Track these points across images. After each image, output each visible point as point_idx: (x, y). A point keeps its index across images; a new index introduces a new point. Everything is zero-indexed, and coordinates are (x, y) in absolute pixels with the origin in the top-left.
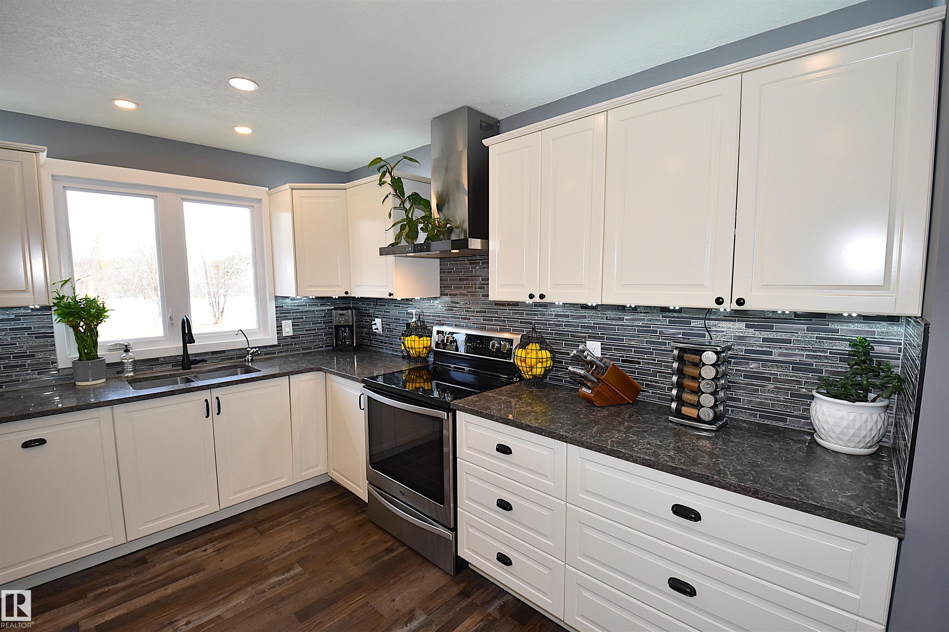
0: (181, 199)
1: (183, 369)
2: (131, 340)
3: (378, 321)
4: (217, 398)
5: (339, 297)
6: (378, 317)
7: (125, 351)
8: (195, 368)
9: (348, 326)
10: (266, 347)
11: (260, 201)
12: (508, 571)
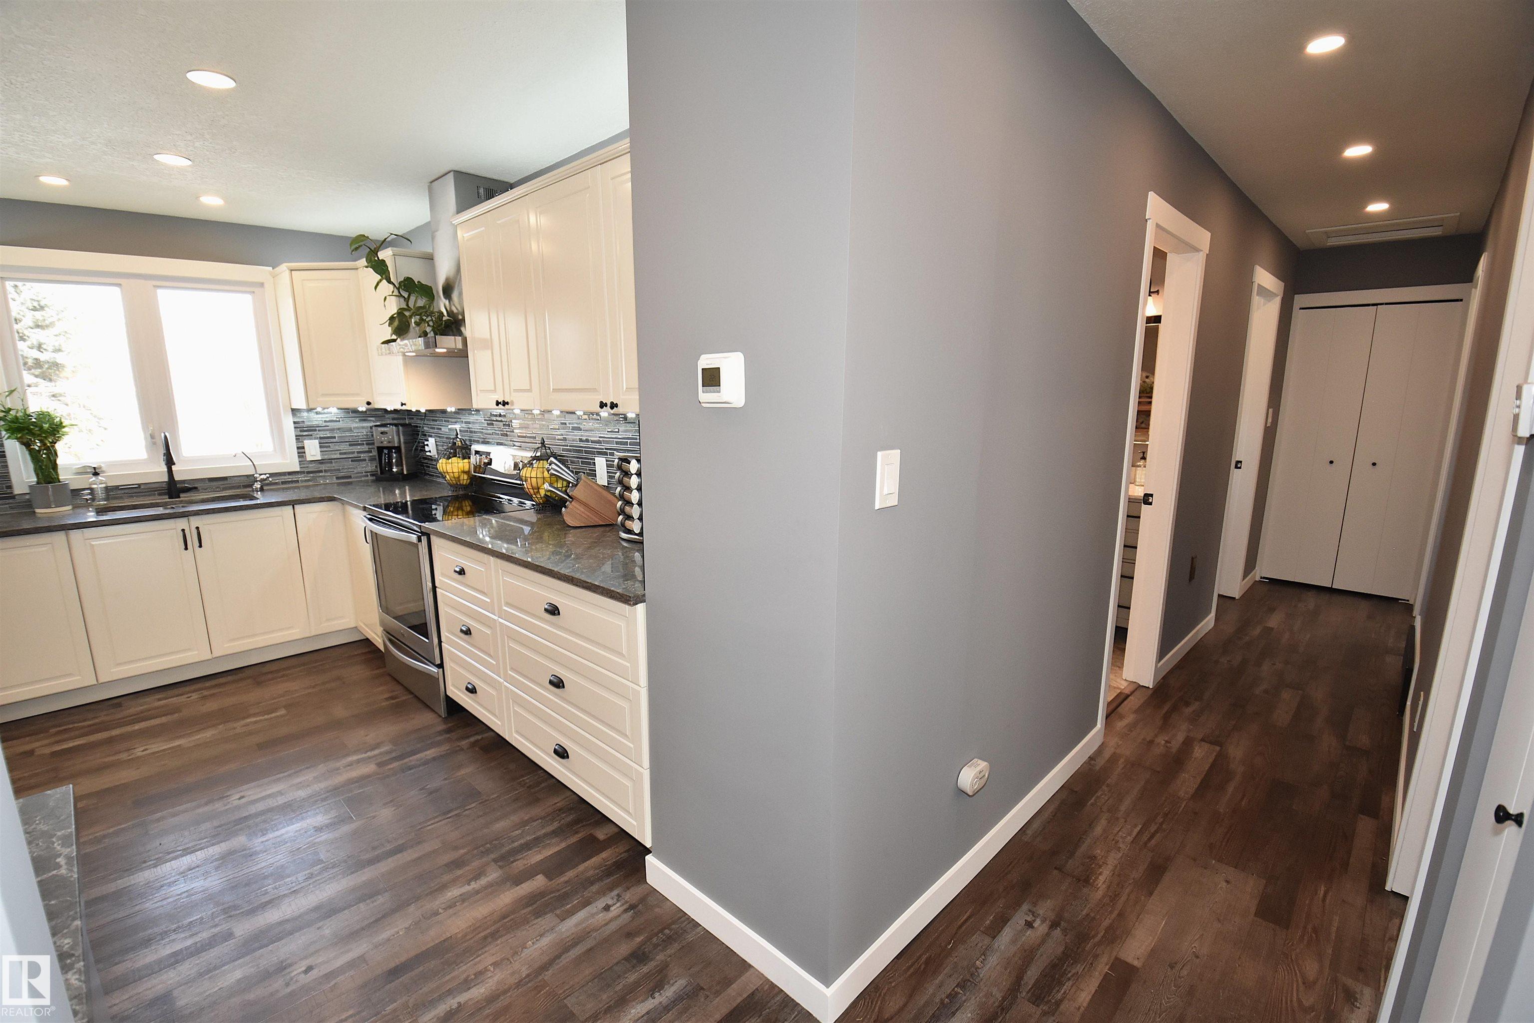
0: (154, 286)
1: (169, 498)
2: (103, 463)
3: (431, 442)
4: (197, 528)
5: (394, 410)
6: (431, 436)
7: (93, 475)
8: (184, 497)
9: (394, 448)
10: (284, 474)
11: (262, 285)
12: (473, 699)
